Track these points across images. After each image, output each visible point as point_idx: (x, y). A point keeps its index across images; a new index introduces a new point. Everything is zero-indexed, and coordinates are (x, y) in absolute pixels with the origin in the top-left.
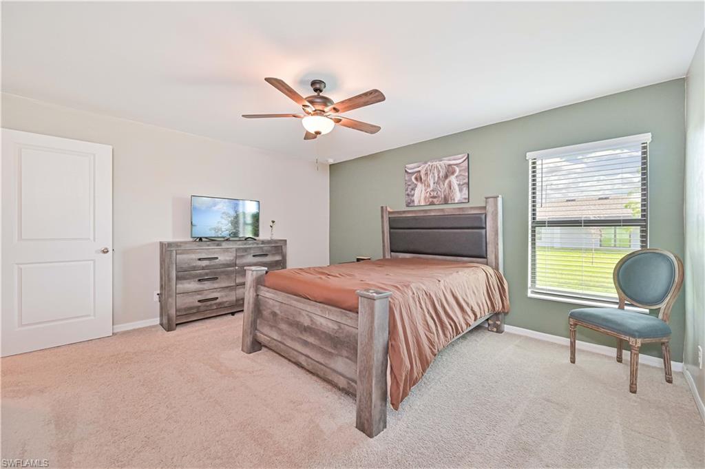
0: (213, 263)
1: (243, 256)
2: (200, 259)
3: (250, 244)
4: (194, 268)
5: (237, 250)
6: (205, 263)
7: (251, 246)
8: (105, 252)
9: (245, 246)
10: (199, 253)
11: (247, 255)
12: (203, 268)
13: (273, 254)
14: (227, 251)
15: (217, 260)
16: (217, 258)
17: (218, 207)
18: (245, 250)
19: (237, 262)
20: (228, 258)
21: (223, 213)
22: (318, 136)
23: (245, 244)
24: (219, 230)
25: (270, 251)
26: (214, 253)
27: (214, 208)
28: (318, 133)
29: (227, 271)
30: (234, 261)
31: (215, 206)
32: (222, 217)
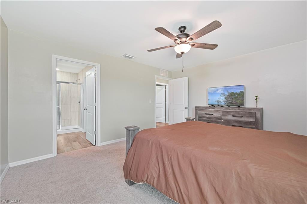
0: (211, 116)
1: (226, 115)
2: (206, 114)
3: (230, 109)
4: (204, 117)
5: (223, 112)
6: (208, 116)
7: (231, 110)
8: (186, 108)
9: (227, 110)
10: (206, 111)
11: (229, 115)
12: (207, 118)
13: (248, 117)
14: (217, 112)
15: (213, 115)
16: (213, 114)
17: (219, 91)
18: (227, 112)
19: (223, 118)
20: (218, 115)
21: (221, 94)
22: (183, 54)
23: (227, 109)
24: (219, 102)
25: (245, 115)
26: (211, 112)
27: (217, 92)
28: (182, 53)
29: (218, 121)
30: (221, 117)
31: (217, 91)
32: (220, 96)
